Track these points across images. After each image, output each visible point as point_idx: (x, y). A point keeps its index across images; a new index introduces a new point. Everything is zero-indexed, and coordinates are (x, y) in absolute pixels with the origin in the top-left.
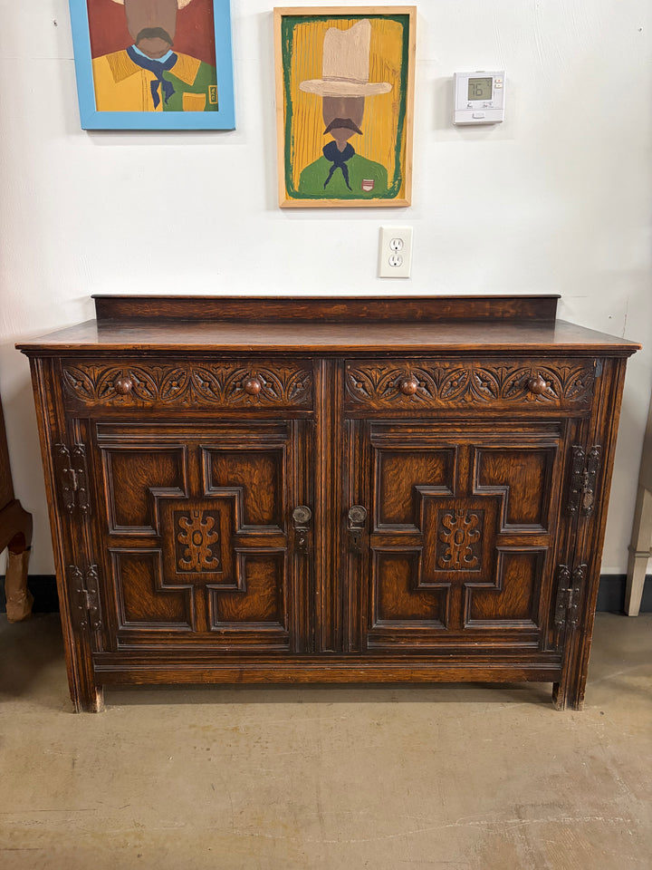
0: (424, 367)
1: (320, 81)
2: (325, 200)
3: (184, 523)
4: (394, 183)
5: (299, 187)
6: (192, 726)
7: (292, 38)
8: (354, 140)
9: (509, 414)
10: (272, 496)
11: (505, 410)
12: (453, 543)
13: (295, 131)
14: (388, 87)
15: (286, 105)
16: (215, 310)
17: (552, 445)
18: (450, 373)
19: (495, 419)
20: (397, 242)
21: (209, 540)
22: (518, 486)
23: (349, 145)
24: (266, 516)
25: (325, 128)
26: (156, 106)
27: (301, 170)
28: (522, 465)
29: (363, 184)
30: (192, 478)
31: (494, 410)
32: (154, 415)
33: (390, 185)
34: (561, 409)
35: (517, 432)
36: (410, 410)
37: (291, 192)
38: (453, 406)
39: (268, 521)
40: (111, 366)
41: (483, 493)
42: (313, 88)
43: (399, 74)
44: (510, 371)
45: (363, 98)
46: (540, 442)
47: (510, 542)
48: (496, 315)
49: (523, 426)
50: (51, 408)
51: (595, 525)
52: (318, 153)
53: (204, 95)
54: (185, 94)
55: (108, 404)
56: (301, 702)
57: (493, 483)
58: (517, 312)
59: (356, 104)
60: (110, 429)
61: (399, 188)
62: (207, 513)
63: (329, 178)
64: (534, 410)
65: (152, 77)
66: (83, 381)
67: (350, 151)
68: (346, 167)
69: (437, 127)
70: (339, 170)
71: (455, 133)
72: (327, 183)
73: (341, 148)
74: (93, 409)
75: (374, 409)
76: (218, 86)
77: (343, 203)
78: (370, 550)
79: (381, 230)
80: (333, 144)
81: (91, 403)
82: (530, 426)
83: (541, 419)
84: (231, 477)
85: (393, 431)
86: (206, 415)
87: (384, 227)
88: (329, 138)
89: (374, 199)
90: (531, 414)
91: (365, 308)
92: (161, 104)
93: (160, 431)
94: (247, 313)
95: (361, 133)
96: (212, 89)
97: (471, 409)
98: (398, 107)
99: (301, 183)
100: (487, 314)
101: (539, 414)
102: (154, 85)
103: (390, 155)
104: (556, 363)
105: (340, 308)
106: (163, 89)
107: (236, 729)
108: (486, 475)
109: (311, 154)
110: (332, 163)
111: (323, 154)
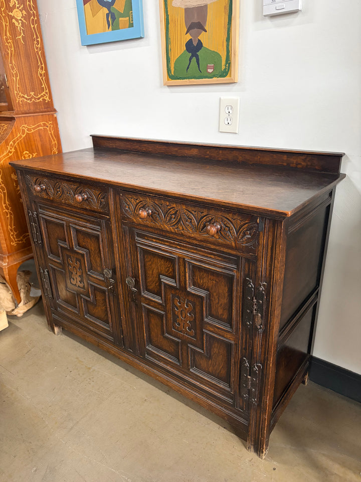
0: (156, 202)
3: (70, 261)
4: (226, 66)
6: (77, 358)
8: (203, 37)
9: (204, 244)
10: (99, 259)
11: (201, 241)
12: (180, 316)
13: (170, 35)
15: (166, 17)
16: (137, 147)
17: (231, 273)
18: (170, 209)
19: (196, 245)
20: (230, 108)
21: (79, 272)
22: (215, 294)
23: (199, 40)
24: (99, 269)
25: (186, 30)
26: (109, 28)
27: (175, 61)
28: (216, 281)
29: (208, 68)
31: (195, 239)
32: (54, 204)
34: (236, 249)
35: (211, 257)
36: (151, 227)
37: (171, 77)
38: (173, 231)
39: (99, 271)
41: (193, 292)
42: (180, 3)
44: (202, 215)
45: (207, 5)
46: (224, 268)
47: (211, 329)
48: (291, 165)
49: (214, 255)
51: (266, 341)
53: (128, 18)
54: (120, 19)
56: (127, 370)
57: (199, 286)
58: (307, 165)
59: (202, 10)
61: (229, 70)
62: (76, 259)
64: (218, 246)
65: (106, 11)
67: (200, 44)
68: (198, 56)
69: (256, 19)
70: (194, 59)
71: (269, 22)
72: (188, 68)
73: (195, 44)
74: (36, 197)
75: (134, 222)
76: (133, 11)
77: (194, 82)
78: (141, 304)
79: (220, 99)
80: (190, 41)
81: (35, 194)
82: (219, 256)
83: (223, 252)
84: (84, 244)
85: (146, 238)
87: (222, 98)
88: (189, 37)
89: (214, 79)
90: (217, 248)
91: (208, 153)
92: (111, 27)
94: (150, 149)
95: (206, 31)
96: (131, 13)
97: (182, 235)
99: (175, 69)
100: (285, 164)
101: (222, 249)
102: (108, 15)
103: (223, 45)
104: (231, 215)
105: (195, 152)
106: (111, 18)
107: (89, 368)
108: (196, 280)
109: (179, 49)
110: (190, 54)
111: (185, 49)
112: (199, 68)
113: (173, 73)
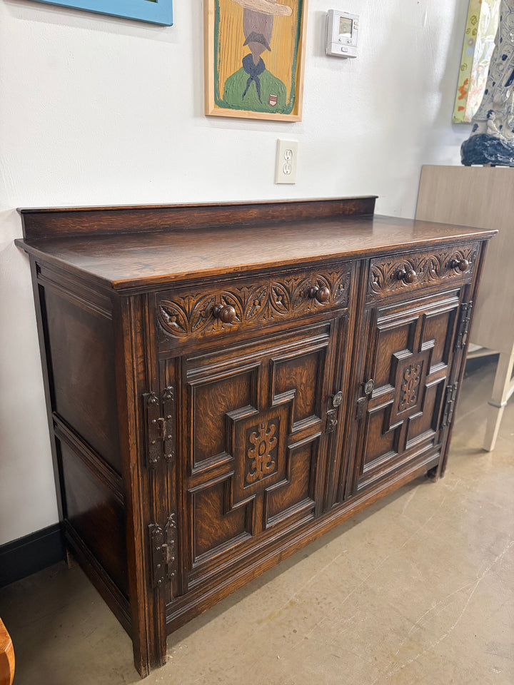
2: (243, 111)
3: (254, 439)
5: (224, 97)
10: (313, 390)
12: (407, 390)
13: (221, 38)
14: (290, 11)
20: (288, 153)
21: (271, 446)
22: (438, 338)
23: (261, 59)
24: (308, 409)
25: (244, 40)
27: (225, 80)
28: (440, 323)
29: (270, 98)
30: (263, 392)
31: (436, 286)
32: (238, 339)
33: (287, 102)
34: (462, 279)
37: (219, 103)
38: (419, 287)
39: (309, 413)
40: (205, 293)
41: (426, 348)
44: (446, 255)
45: (273, 16)
47: (432, 379)
49: (445, 295)
50: (140, 353)
52: (238, 63)
55: (200, 336)
57: (429, 339)
58: (356, 210)
59: (266, 20)
60: (197, 363)
62: (270, 422)
63: (246, 91)
66: (177, 316)
67: (262, 65)
68: (259, 80)
69: (315, 54)
70: (254, 82)
71: (324, 60)
72: (244, 94)
73: (256, 62)
74: (184, 346)
75: (382, 298)
77: (255, 115)
78: (368, 413)
79: (278, 142)
80: (250, 56)
81: (183, 338)
84: (288, 382)
86: (278, 328)
87: (280, 138)
89: (277, 114)
91: (270, 211)
93: (240, 353)
95: (270, 50)
97: (427, 287)
98: (296, 30)
99: (225, 92)
103: (288, 75)
105: (254, 213)
109: (233, 65)
110: (249, 76)
111: (242, 65)
112: (259, 97)
113: (221, 98)
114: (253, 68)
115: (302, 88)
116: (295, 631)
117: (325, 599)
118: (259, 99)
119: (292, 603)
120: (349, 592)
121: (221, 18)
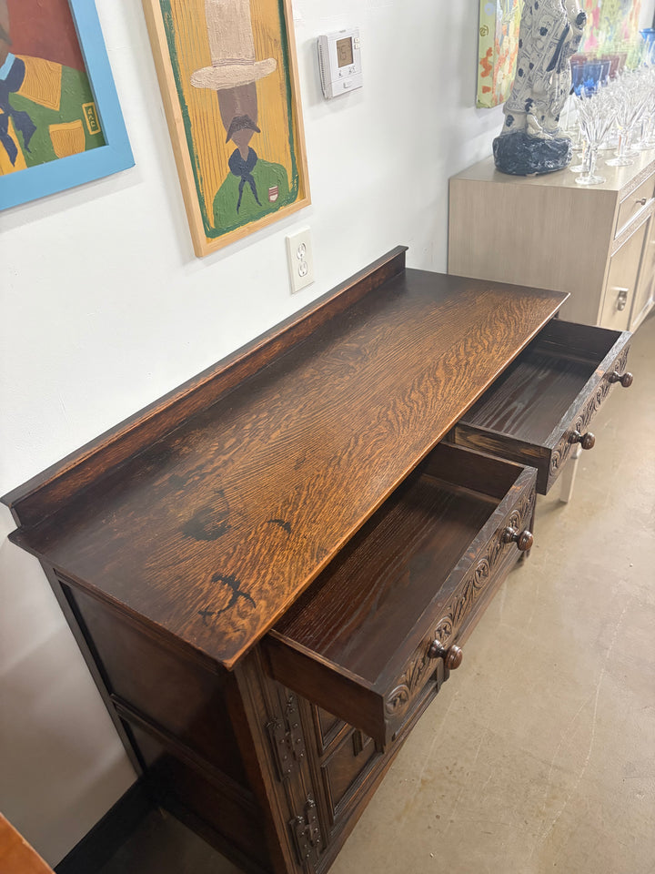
1: (210, 69)
4: (293, 182)
5: (215, 222)
7: (170, 8)
8: (256, 143)
13: (197, 148)
14: (274, 63)
15: (182, 113)
20: (301, 249)
23: (251, 150)
25: (225, 134)
26: (13, 161)
27: (213, 199)
29: (270, 194)
33: (290, 186)
37: (211, 234)
42: (206, 80)
43: (280, 44)
45: (254, 83)
48: (375, 286)
52: (224, 169)
54: (53, 128)
58: (386, 277)
61: (298, 186)
63: (239, 200)
67: (253, 156)
68: (252, 178)
70: (247, 183)
72: (239, 205)
73: (245, 157)
79: (287, 240)
87: (289, 237)
88: (232, 147)
92: (20, 156)
95: (259, 131)
96: (87, 108)
98: (285, 87)
99: (215, 215)
100: (371, 289)
103: (286, 152)
105: (277, 347)
106: (17, 127)
109: (219, 174)
110: (240, 178)
111: (229, 170)
112: (257, 199)
113: (212, 225)
114: (243, 165)
115: (306, 161)
116: (438, 817)
117: (455, 764)
118: (258, 201)
119: (423, 782)
120: (476, 747)
121: (191, 120)
